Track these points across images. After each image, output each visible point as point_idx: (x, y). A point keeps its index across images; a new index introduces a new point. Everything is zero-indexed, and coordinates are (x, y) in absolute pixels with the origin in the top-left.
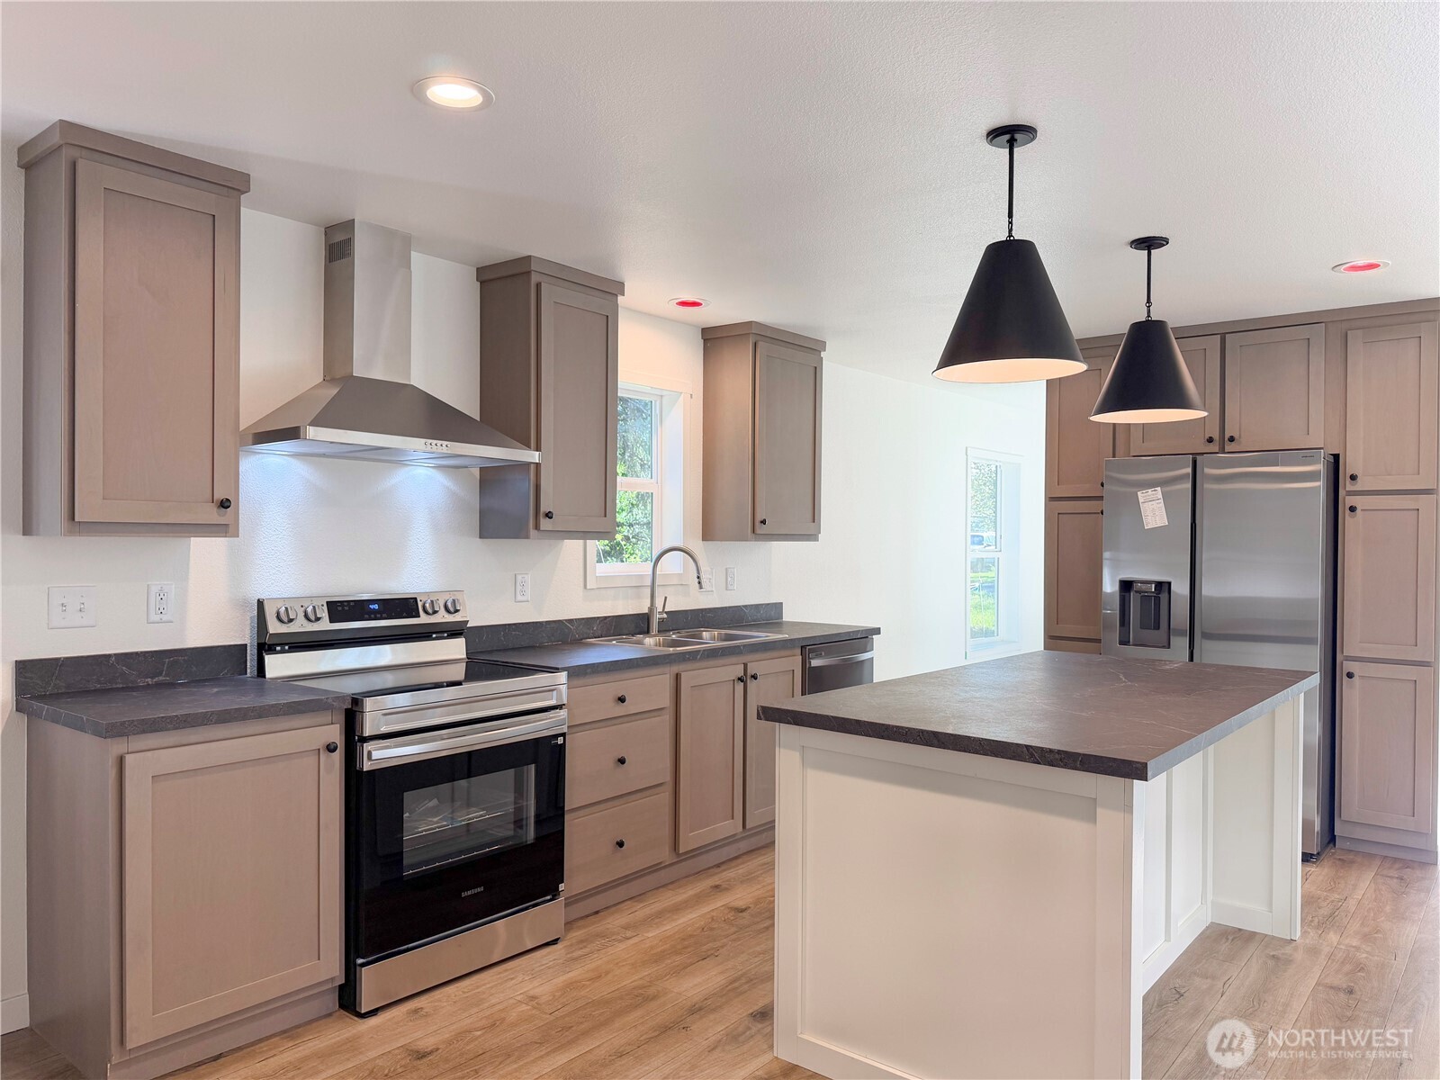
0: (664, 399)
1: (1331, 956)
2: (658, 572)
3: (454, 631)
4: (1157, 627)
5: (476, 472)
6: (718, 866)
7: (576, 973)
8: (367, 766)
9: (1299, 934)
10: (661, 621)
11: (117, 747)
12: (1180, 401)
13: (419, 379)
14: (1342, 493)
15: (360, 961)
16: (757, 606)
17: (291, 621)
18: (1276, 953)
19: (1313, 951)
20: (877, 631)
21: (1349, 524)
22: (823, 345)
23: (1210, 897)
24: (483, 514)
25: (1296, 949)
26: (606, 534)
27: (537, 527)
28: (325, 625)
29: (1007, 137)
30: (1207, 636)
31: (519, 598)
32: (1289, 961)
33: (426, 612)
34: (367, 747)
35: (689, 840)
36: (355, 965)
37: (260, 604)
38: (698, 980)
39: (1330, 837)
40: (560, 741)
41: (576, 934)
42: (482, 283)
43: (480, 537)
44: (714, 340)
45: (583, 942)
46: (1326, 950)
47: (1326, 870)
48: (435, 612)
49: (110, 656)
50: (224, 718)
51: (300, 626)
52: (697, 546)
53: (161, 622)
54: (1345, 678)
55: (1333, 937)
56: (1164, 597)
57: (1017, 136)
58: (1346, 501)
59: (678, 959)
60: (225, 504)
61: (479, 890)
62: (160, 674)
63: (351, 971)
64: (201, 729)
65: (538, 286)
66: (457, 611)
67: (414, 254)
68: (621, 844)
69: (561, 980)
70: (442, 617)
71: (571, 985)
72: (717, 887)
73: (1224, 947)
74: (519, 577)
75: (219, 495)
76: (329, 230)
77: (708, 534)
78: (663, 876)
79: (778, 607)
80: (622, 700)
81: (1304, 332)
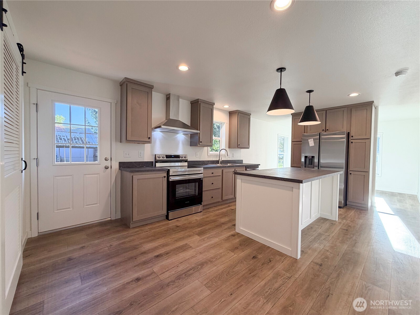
0: (222, 124)
1: (344, 224)
2: (220, 153)
3: (186, 161)
4: (312, 164)
5: (190, 135)
6: (230, 203)
7: (204, 217)
8: (170, 180)
9: (337, 220)
10: (221, 162)
11: (132, 174)
12: (315, 120)
13: (180, 119)
14: (350, 139)
15: (169, 212)
16: (238, 160)
17: (160, 158)
18: (332, 223)
19: (340, 223)
20: (260, 165)
21: (351, 146)
22: (251, 114)
23: (320, 212)
24: (191, 142)
25: (336, 222)
26: (211, 146)
27: (199, 144)
28: (165, 159)
29: (280, 70)
30: (321, 167)
31: (197, 156)
32: (335, 224)
33: (181, 158)
34: (170, 177)
35: (224, 198)
36: (168, 212)
37: (155, 155)
38: (224, 219)
39: (346, 204)
40: (202, 179)
41: (204, 211)
42: (191, 104)
43: (190, 146)
44: (231, 114)
45: (206, 212)
46: (343, 223)
47: (344, 210)
48: (182, 158)
49: (133, 162)
50: (148, 171)
51: (161, 159)
52: (228, 149)
53: (140, 157)
54: (350, 174)
55: (345, 221)
56: (313, 159)
57: (282, 70)
58: (350, 141)
59: (221, 216)
60: (149, 138)
61: (189, 202)
62: (140, 165)
63: (168, 213)
64: (145, 172)
65: (200, 104)
66: (186, 158)
67: (180, 99)
68: (212, 197)
69: (201, 217)
70: (184, 159)
71: (203, 218)
72: (229, 206)
73: (322, 221)
74: (197, 153)
75: (148, 137)
76: (167, 95)
77: (229, 147)
78: (220, 203)
79: (242, 160)
80: (213, 173)
81: (342, 109)
